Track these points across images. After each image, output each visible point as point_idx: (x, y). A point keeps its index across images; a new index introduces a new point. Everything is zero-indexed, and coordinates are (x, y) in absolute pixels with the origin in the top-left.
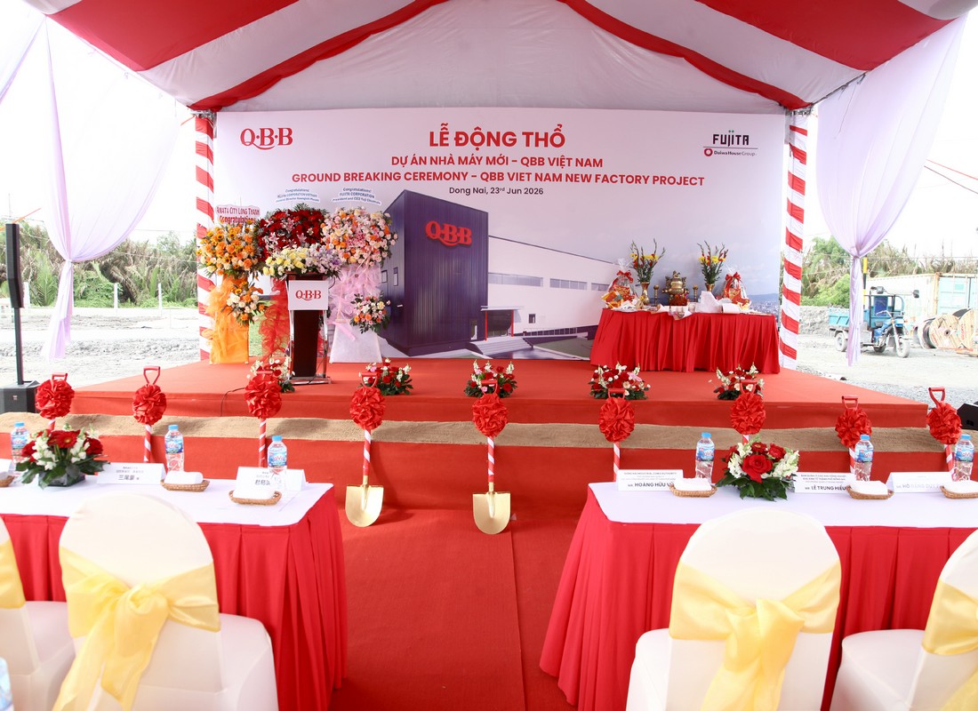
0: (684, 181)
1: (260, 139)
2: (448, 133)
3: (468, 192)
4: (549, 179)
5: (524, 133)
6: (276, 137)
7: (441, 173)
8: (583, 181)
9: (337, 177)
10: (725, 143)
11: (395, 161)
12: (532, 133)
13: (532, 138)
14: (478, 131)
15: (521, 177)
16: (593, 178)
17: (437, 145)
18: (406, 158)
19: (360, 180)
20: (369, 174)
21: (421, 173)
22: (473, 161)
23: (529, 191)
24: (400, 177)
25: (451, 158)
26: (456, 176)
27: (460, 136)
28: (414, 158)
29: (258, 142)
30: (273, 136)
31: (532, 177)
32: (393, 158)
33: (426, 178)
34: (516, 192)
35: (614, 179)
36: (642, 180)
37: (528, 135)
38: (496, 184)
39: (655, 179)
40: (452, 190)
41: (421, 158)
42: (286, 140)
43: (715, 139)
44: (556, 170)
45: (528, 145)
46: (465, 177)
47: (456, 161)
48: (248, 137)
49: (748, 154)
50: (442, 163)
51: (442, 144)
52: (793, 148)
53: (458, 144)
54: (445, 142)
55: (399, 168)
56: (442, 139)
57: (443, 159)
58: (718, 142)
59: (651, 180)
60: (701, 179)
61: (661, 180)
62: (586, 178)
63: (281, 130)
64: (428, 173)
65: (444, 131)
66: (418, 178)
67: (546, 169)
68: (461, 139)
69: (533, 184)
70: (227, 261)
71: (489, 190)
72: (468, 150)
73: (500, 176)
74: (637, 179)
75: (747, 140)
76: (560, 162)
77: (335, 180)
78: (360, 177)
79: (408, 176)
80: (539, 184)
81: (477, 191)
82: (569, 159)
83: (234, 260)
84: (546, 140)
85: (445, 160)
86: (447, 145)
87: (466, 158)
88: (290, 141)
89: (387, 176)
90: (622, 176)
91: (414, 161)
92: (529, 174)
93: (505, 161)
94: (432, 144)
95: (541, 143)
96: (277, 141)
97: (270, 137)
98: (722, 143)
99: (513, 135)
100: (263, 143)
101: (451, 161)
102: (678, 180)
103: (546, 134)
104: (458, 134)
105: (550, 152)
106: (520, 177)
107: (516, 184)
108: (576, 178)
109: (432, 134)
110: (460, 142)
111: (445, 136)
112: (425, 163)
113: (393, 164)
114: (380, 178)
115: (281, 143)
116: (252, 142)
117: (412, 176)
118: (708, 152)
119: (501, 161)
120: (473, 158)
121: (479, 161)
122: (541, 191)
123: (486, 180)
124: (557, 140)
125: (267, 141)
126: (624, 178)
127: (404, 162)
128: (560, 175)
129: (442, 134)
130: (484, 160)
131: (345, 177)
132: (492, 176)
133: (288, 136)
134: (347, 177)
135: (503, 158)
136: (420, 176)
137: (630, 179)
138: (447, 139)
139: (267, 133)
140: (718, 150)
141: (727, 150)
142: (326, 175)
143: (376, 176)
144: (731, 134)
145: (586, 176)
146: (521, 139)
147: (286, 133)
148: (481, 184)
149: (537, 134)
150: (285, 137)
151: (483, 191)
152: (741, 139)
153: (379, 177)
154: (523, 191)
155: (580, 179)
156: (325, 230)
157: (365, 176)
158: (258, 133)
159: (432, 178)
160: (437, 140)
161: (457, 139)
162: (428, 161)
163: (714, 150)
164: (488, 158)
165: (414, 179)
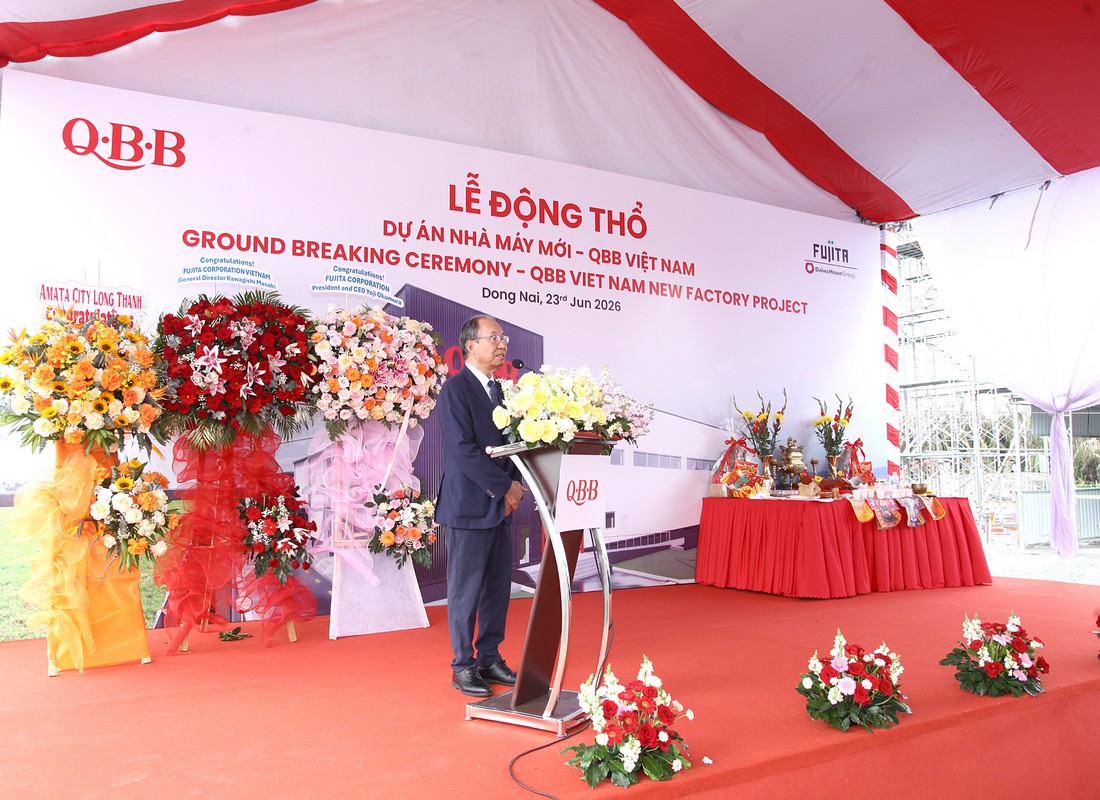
0: (787, 306)
1: (110, 145)
2: (478, 191)
3: (511, 298)
4: (628, 288)
5: (592, 209)
6: (149, 146)
7: (468, 261)
8: (672, 295)
9: (278, 246)
10: (825, 258)
11: (390, 229)
12: (603, 211)
13: (604, 218)
14: (525, 194)
15: (590, 280)
16: (684, 292)
17: (460, 209)
18: (409, 225)
19: (324, 256)
20: (340, 247)
21: (434, 256)
22: (518, 245)
23: (602, 304)
24: (398, 260)
25: (484, 235)
26: (492, 268)
27: (499, 199)
28: (423, 228)
29: (105, 150)
30: (142, 144)
31: (605, 281)
32: (386, 223)
33: (443, 265)
34: (585, 304)
35: (709, 296)
36: (742, 301)
37: (598, 212)
38: (553, 287)
39: (756, 300)
40: (487, 294)
41: (434, 229)
42: (170, 157)
43: (816, 251)
44: (635, 273)
45: (598, 229)
46: (506, 271)
47: (492, 241)
48: (81, 136)
49: (849, 275)
50: (470, 242)
51: (469, 210)
52: (884, 273)
53: (494, 213)
54: (474, 206)
55: (395, 242)
56: (469, 200)
57: (470, 235)
58: (819, 254)
59: (750, 301)
60: (805, 304)
61: (763, 303)
62: (676, 291)
63: (160, 135)
64: (447, 258)
65: (472, 186)
66: (430, 264)
67: (622, 271)
68: (500, 204)
69: (607, 293)
70: (99, 407)
71: (544, 298)
72: (510, 226)
73: (560, 276)
74: (736, 299)
75: (847, 256)
76: (642, 261)
77: (273, 251)
78: (324, 251)
79: (413, 260)
80: (614, 295)
81: (525, 297)
82: (653, 259)
83: (115, 407)
84: (621, 224)
85: (474, 238)
86: (478, 212)
87: (508, 239)
88: (180, 160)
89: (373, 255)
90: (718, 292)
91: (423, 233)
92: (601, 277)
93: (567, 251)
94: (453, 207)
95: (616, 228)
96: (149, 155)
97: (134, 143)
98: (823, 257)
99: (578, 210)
100: (116, 154)
101: (484, 241)
102: (780, 305)
103: (622, 215)
104: (495, 194)
105: (626, 244)
106: (588, 279)
107: (582, 292)
108: (663, 290)
109: (453, 188)
110: (499, 209)
111: (474, 196)
112: (442, 239)
113: (386, 233)
114: (362, 258)
115: (159, 160)
116: (91, 148)
117: (419, 260)
118: (810, 268)
119: (560, 250)
120: (518, 240)
121: (528, 246)
122: (617, 306)
123: (539, 279)
124: (637, 227)
125: (127, 151)
126: (721, 295)
127: (405, 232)
128: (643, 282)
129: (469, 191)
130: (535, 247)
131: (295, 248)
132: (549, 275)
133: (176, 149)
134: (299, 248)
135: (563, 245)
136: (434, 262)
137: (727, 298)
138: (477, 201)
139: (127, 135)
140: (820, 266)
141: (827, 268)
142: (256, 239)
143: (354, 253)
144: (831, 246)
145: (675, 286)
146: (588, 218)
147: (170, 141)
148: (532, 287)
149: (610, 213)
150: (169, 149)
151: (536, 299)
152: (841, 253)
153: (361, 254)
154: (594, 304)
155: (668, 292)
156: (323, 350)
157: (333, 249)
158: (105, 131)
159: (453, 266)
160: (461, 201)
161: (494, 204)
162: (447, 235)
163: (815, 265)
164: (541, 243)
165: (423, 266)
